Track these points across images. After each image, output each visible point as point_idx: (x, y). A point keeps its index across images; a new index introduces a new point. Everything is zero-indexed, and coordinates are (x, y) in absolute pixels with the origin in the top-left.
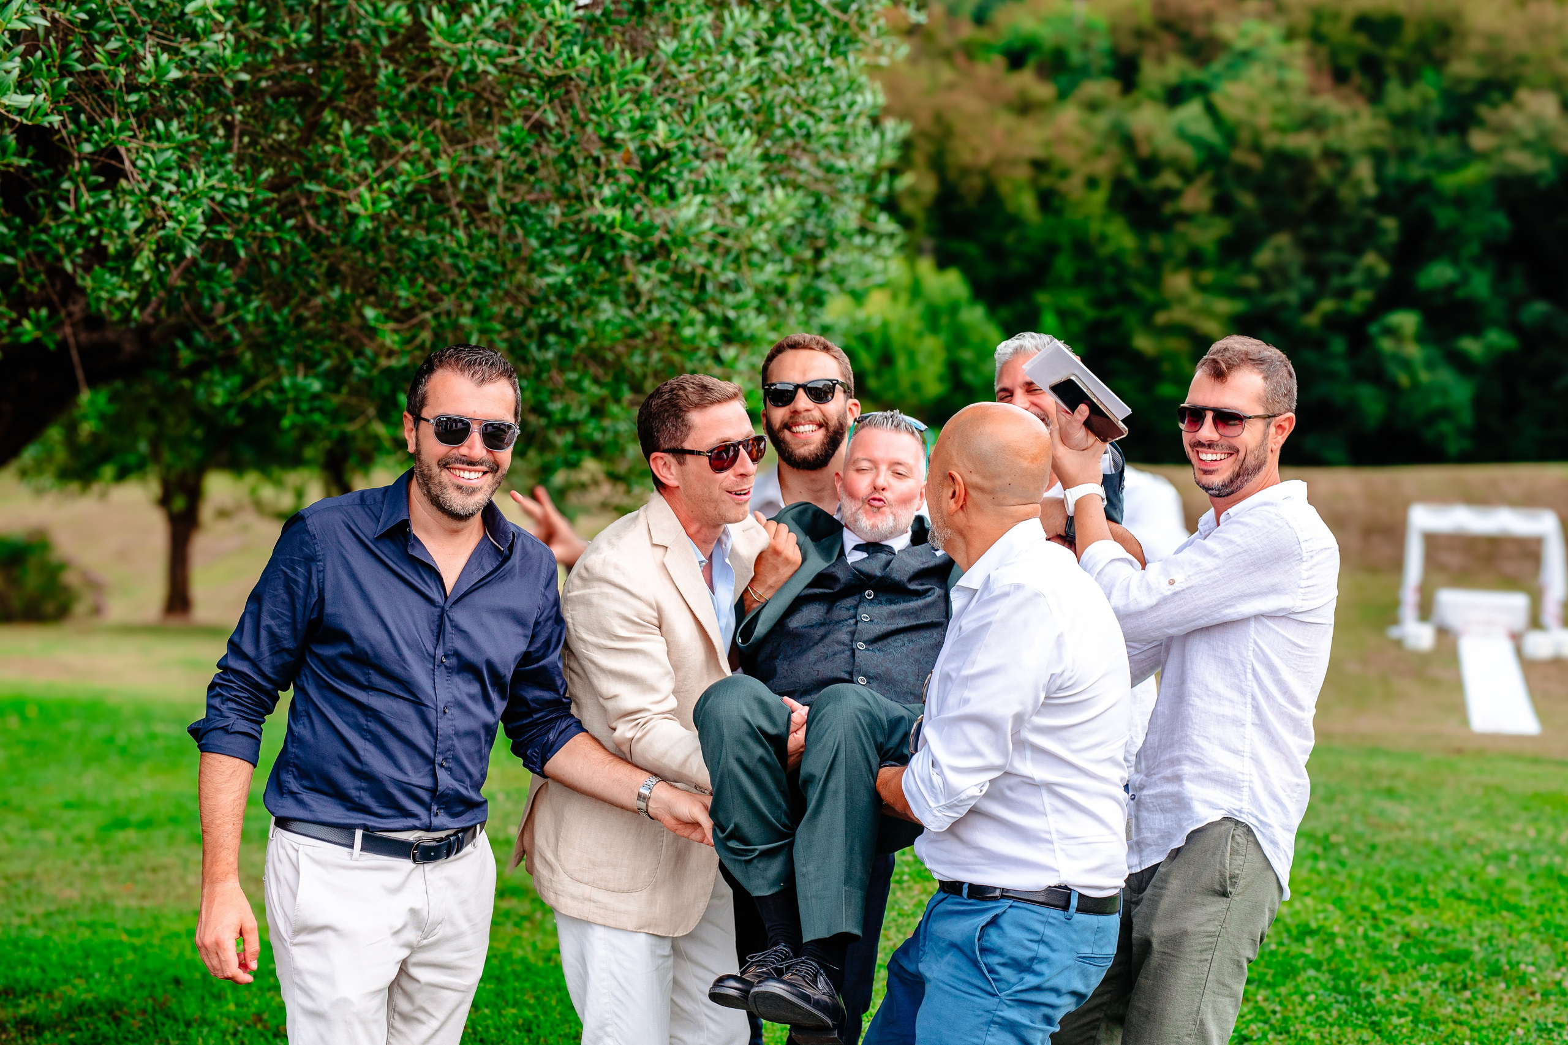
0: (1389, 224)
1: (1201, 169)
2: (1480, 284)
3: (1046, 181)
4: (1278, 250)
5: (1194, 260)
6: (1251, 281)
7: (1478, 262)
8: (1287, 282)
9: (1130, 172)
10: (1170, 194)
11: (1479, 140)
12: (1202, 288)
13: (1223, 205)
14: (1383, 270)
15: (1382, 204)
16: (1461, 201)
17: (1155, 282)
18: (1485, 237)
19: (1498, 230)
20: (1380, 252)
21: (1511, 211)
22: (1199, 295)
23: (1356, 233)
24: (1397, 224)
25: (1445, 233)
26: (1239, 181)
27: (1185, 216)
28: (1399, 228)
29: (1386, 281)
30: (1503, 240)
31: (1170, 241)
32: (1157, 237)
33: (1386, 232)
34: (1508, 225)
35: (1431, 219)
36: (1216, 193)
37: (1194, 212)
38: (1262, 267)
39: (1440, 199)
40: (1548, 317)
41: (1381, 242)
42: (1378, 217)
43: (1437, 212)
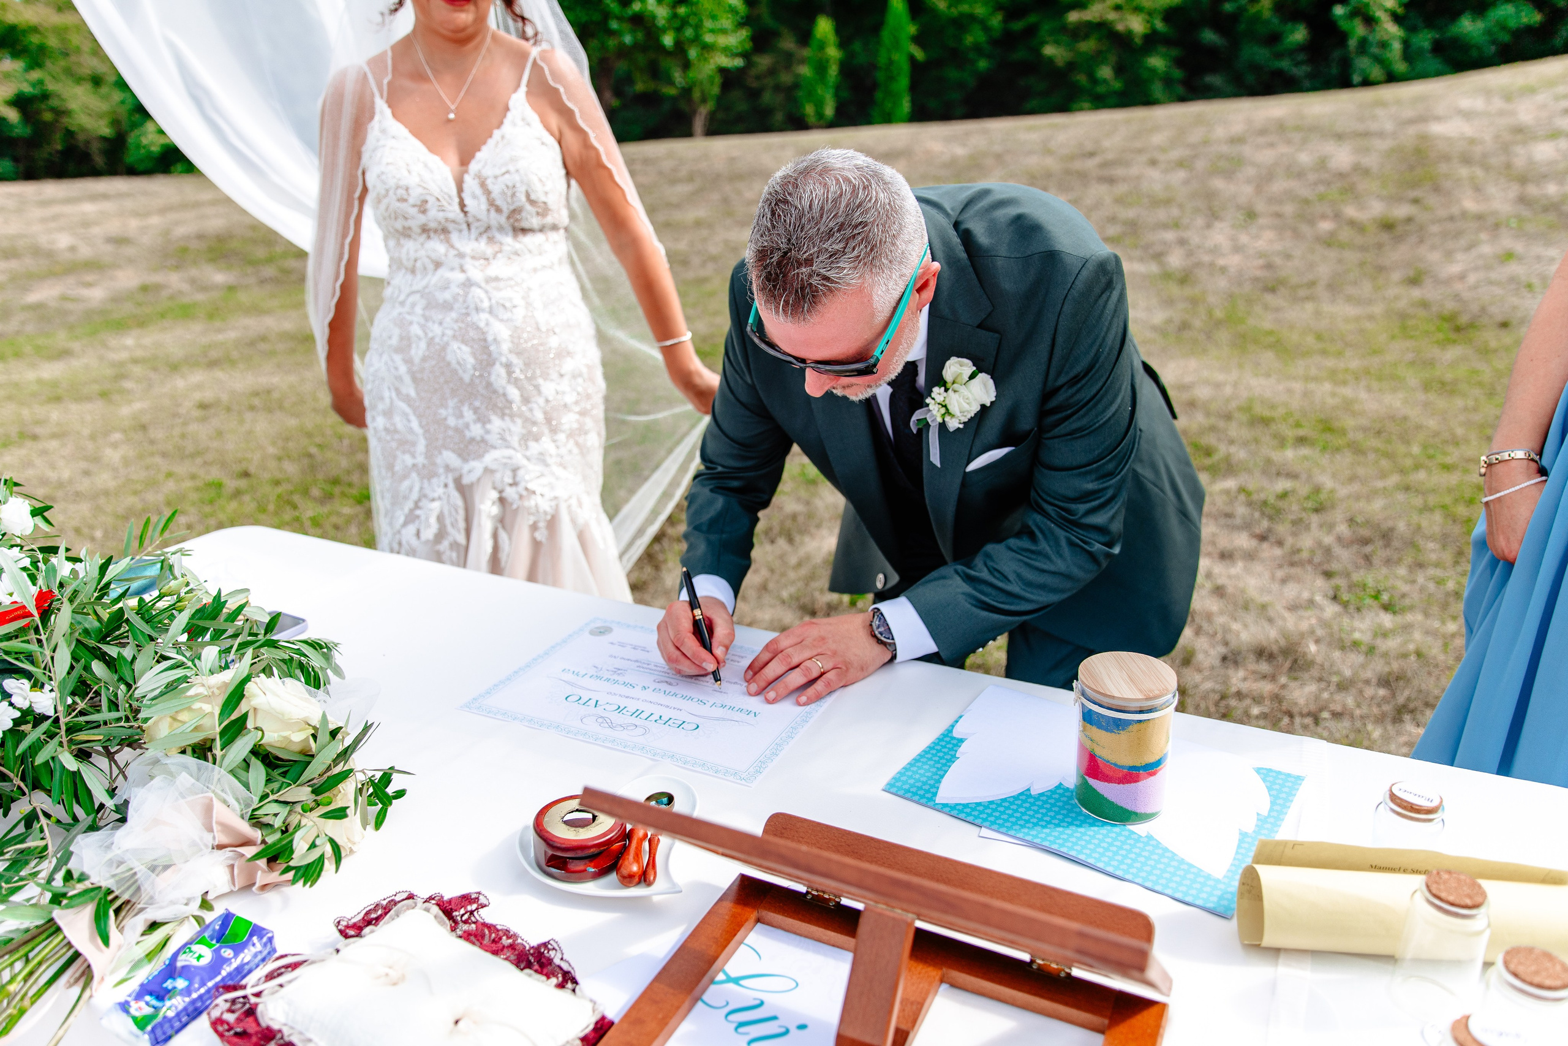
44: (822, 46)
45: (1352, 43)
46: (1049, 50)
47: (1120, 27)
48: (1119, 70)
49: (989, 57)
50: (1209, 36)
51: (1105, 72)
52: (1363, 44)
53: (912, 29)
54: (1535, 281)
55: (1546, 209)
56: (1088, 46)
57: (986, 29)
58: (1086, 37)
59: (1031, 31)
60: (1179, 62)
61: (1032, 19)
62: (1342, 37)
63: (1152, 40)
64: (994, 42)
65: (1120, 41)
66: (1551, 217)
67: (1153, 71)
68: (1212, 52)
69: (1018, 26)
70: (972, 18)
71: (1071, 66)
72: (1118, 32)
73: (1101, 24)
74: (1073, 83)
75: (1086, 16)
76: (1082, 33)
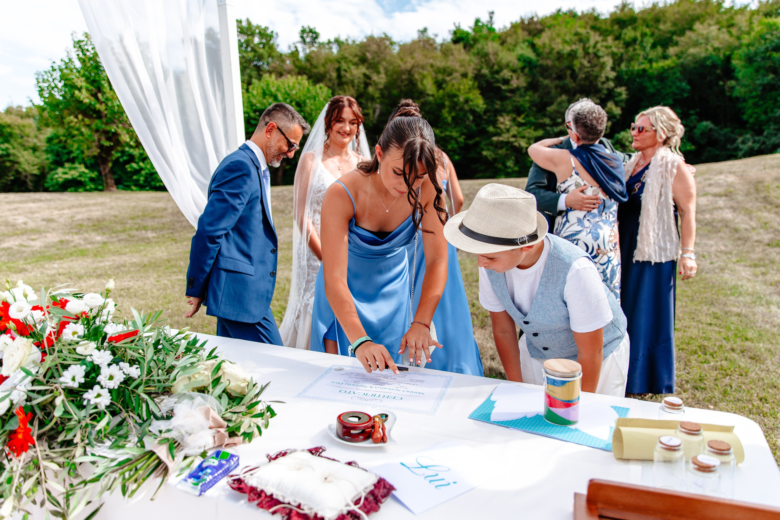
0: (622, 90)
1: (523, 69)
3: (440, 77)
4: (559, 104)
5: (518, 111)
6: (547, 121)
9: (485, 71)
10: (506, 82)
11: (672, 50)
12: (520, 125)
13: (533, 86)
14: (618, 111)
15: (619, 80)
16: (661, 78)
17: (494, 123)
18: (675, 94)
19: (683, 90)
20: (616, 104)
21: (690, 82)
22: (516, 128)
23: (603, 96)
24: (626, 90)
25: (653, 95)
26: (542, 75)
27: (513, 91)
28: (627, 92)
29: (618, 117)
30: (686, 95)
31: (504, 103)
32: (499, 102)
33: (620, 94)
34: (688, 87)
35: (645, 88)
36: (529, 80)
37: (518, 89)
38: (552, 113)
39: (650, 78)
40: (711, 130)
41: (617, 99)
42: (616, 87)
43: (648, 84)
46: (485, 153)
47: (516, 144)
49: (458, 154)
51: (510, 163)
54: (705, 253)
55: (706, 225)
56: (502, 152)
57: (457, 142)
58: (501, 148)
59: (477, 144)
61: (477, 139)
64: (461, 148)
65: (516, 150)
66: (709, 228)
69: (471, 142)
70: (451, 138)
71: (495, 160)
72: (515, 146)
73: (508, 143)
74: (496, 167)
75: (501, 139)
76: (499, 146)
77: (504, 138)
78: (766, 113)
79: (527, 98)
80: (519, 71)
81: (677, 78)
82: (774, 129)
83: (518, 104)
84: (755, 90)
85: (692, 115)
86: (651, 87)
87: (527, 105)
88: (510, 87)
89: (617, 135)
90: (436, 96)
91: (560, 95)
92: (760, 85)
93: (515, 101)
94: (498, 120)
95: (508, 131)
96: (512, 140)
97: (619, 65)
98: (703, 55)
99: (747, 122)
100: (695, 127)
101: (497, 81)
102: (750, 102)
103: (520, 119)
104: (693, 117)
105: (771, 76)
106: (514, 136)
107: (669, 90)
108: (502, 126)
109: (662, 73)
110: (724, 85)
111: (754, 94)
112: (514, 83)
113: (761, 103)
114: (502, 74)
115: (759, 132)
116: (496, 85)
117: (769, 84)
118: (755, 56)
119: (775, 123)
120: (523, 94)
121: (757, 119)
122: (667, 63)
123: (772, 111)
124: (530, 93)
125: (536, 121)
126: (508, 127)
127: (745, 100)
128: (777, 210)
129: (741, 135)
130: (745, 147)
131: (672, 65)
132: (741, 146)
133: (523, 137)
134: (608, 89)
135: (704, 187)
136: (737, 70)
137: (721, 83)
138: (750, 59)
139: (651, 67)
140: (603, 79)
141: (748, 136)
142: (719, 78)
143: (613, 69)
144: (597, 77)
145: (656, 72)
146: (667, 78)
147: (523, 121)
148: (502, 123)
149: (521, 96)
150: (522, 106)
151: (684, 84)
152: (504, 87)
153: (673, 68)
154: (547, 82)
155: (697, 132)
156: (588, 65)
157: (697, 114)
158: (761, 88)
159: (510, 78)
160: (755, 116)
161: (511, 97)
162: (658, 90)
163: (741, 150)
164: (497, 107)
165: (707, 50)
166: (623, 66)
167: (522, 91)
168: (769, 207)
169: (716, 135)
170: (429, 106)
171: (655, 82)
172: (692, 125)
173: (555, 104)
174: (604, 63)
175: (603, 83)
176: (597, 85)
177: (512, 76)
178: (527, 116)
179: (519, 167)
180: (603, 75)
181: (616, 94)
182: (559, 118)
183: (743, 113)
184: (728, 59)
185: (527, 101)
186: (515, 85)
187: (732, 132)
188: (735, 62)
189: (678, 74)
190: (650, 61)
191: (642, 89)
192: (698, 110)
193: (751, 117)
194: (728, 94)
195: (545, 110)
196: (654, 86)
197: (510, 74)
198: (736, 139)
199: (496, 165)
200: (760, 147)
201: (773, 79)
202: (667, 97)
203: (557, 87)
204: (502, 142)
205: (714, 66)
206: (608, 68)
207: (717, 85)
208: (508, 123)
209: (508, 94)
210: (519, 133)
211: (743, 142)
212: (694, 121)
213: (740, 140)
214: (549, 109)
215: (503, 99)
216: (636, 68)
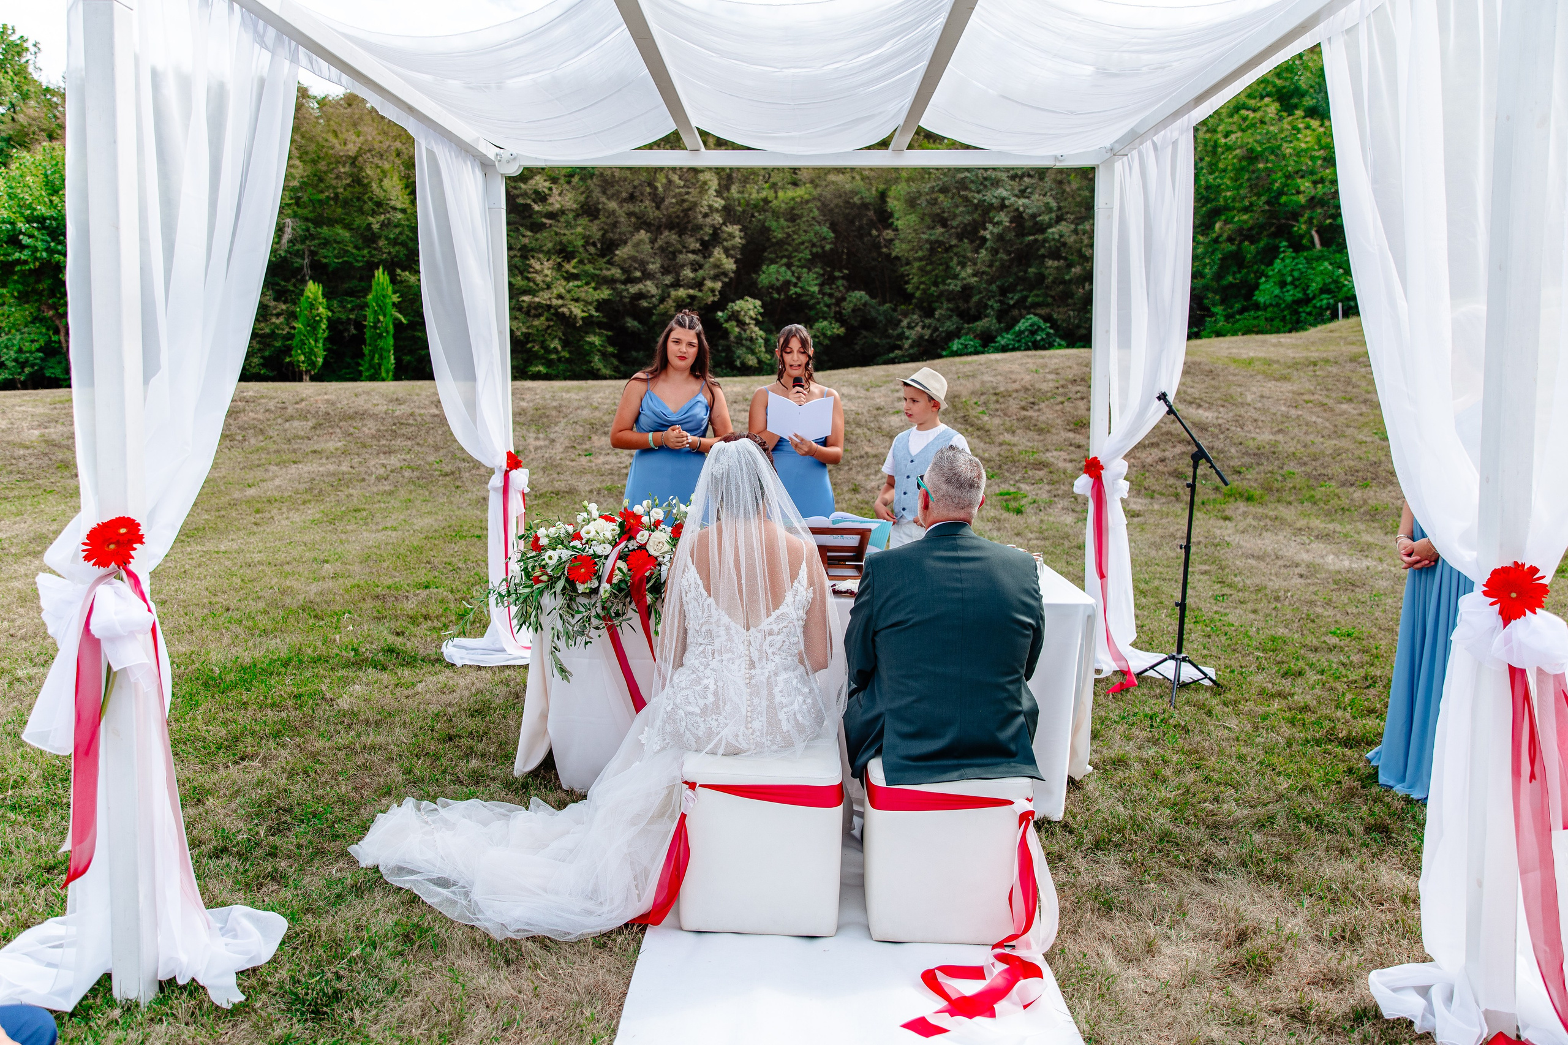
0: (734, 229)
2: (811, 283)
4: (637, 245)
5: (565, 252)
6: (616, 272)
7: (809, 264)
8: (647, 275)
10: (541, 198)
12: (570, 277)
13: (589, 210)
14: (730, 265)
15: (728, 212)
16: (792, 216)
17: (524, 271)
18: (814, 245)
19: (825, 238)
20: (726, 251)
21: (833, 227)
22: (564, 283)
23: (707, 238)
24: (741, 231)
25: (781, 243)
26: (604, 193)
27: (552, 215)
28: (742, 234)
29: (732, 275)
30: (828, 247)
31: (538, 236)
32: (529, 233)
33: (731, 236)
34: (832, 235)
35: (769, 229)
36: (582, 198)
37: (562, 212)
38: (624, 260)
39: (776, 215)
40: (865, 305)
41: (725, 244)
42: (724, 224)
43: (774, 225)
44: (312, 306)
45: (732, 338)
47: (564, 311)
48: (565, 344)
50: (631, 323)
51: (555, 344)
52: (739, 339)
53: (395, 298)
56: (540, 323)
58: (539, 317)
60: (610, 341)
62: (726, 333)
63: (588, 321)
65: (565, 321)
67: (592, 344)
68: (634, 334)
71: (527, 336)
72: (563, 314)
73: (549, 307)
74: (530, 349)
75: (537, 300)
76: (533, 312)
77: (543, 298)
78: (936, 284)
79: (580, 230)
80: (562, 181)
81: (813, 218)
82: (948, 309)
83: (564, 239)
84: (921, 248)
85: (837, 278)
86: (779, 229)
87: (580, 243)
88: (550, 209)
89: (730, 304)
90: (409, 211)
91: (637, 229)
92: (927, 241)
93: (557, 234)
94: (530, 266)
95: (549, 287)
96: (555, 302)
97: (728, 189)
98: (848, 187)
99: (912, 295)
100: (844, 299)
101: (525, 195)
102: (916, 264)
103: (569, 267)
104: (840, 282)
105: (940, 230)
106: (560, 297)
107: (804, 238)
108: (539, 279)
109: (793, 208)
110: (878, 236)
111: (920, 254)
112: (556, 202)
113: (929, 268)
114: (532, 182)
115: (929, 313)
116: (520, 201)
117: (937, 241)
118: (919, 198)
119: (949, 301)
120: (573, 223)
121: (925, 291)
122: (800, 192)
123: (944, 284)
124: (583, 221)
125: (597, 272)
126: (548, 279)
127: (908, 263)
128: (979, 433)
129: (905, 315)
130: (912, 334)
131: (806, 197)
132: (907, 333)
133: (577, 300)
134: (713, 226)
135: (893, 402)
136: (896, 215)
137: (874, 232)
138: (912, 202)
139: (776, 197)
140: (705, 210)
141: (915, 317)
142: (872, 224)
143: (719, 193)
144: (695, 204)
145: (783, 205)
146: (800, 217)
147: (575, 271)
148: (536, 272)
149: (568, 225)
150: (570, 242)
151: (825, 229)
152: (536, 208)
153: (807, 202)
154: (613, 205)
155: (847, 307)
156: (682, 183)
157: (843, 278)
158: (928, 246)
159: (547, 191)
160: (922, 286)
161: (551, 225)
162: (789, 235)
163: (907, 338)
164: (526, 241)
165: (853, 178)
166: (734, 189)
167: (571, 216)
168: (970, 429)
169: (874, 314)
170: (397, 231)
171: (782, 220)
172: (838, 294)
173: (630, 244)
174: (705, 183)
175: (706, 215)
176: (695, 218)
177: (550, 189)
178: (581, 262)
179: (570, 352)
180: (705, 203)
181: (725, 236)
182: (636, 269)
183: (907, 282)
184: (883, 196)
185: (580, 234)
186: (557, 206)
187: (895, 310)
188: (894, 204)
189: (816, 213)
190: (774, 186)
191: (765, 230)
192: (846, 271)
193: (918, 288)
194: (884, 250)
195: (612, 252)
196: (783, 228)
197: (547, 184)
198: (900, 321)
199: (530, 345)
200: (931, 335)
201: (942, 234)
202: (802, 247)
203: (630, 214)
204: (539, 305)
205: (865, 206)
206: (712, 192)
207: (870, 234)
208: (548, 272)
209: (544, 220)
210: (569, 292)
211: (909, 327)
212: (841, 288)
213: (905, 323)
214: (617, 252)
215: (537, 227)
216: (754, 196)
